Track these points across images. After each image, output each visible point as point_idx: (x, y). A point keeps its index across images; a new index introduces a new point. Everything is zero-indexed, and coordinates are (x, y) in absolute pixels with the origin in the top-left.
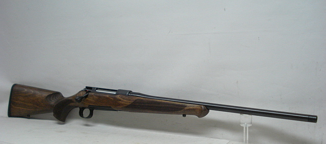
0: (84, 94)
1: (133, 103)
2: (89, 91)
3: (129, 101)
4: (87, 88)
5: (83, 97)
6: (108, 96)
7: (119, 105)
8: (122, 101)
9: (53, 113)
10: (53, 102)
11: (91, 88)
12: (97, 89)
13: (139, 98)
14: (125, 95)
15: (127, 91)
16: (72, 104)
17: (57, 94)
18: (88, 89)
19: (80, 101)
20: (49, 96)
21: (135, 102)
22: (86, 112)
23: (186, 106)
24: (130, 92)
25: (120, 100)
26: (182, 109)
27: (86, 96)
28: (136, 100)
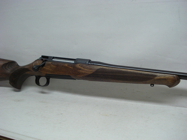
0: (40, 63)
1: (96, 72)
2: (46, 61)
3: (90, 71)
4: (43, 57)
5: (40, 66)
6: (66, 65)
7: (80, 74)
8: (83, 70)
9: (8, 81)
10: (9, 71)
11: (47, 57)
12: (54, 58)
13: (102, 67)
14: (85, 64)
15: (87, 60)
16: (28, 73)
17: (12, 63)
18: (45, 58)
19: (37, 70)
20: (5, 65)
21: (98, 71)
22: (43, 80)
23: (156, 76)
24: (90, 61)
25: (80, 69)
26: (152, 79)
27: (43, 65)
28: (98, 69)
